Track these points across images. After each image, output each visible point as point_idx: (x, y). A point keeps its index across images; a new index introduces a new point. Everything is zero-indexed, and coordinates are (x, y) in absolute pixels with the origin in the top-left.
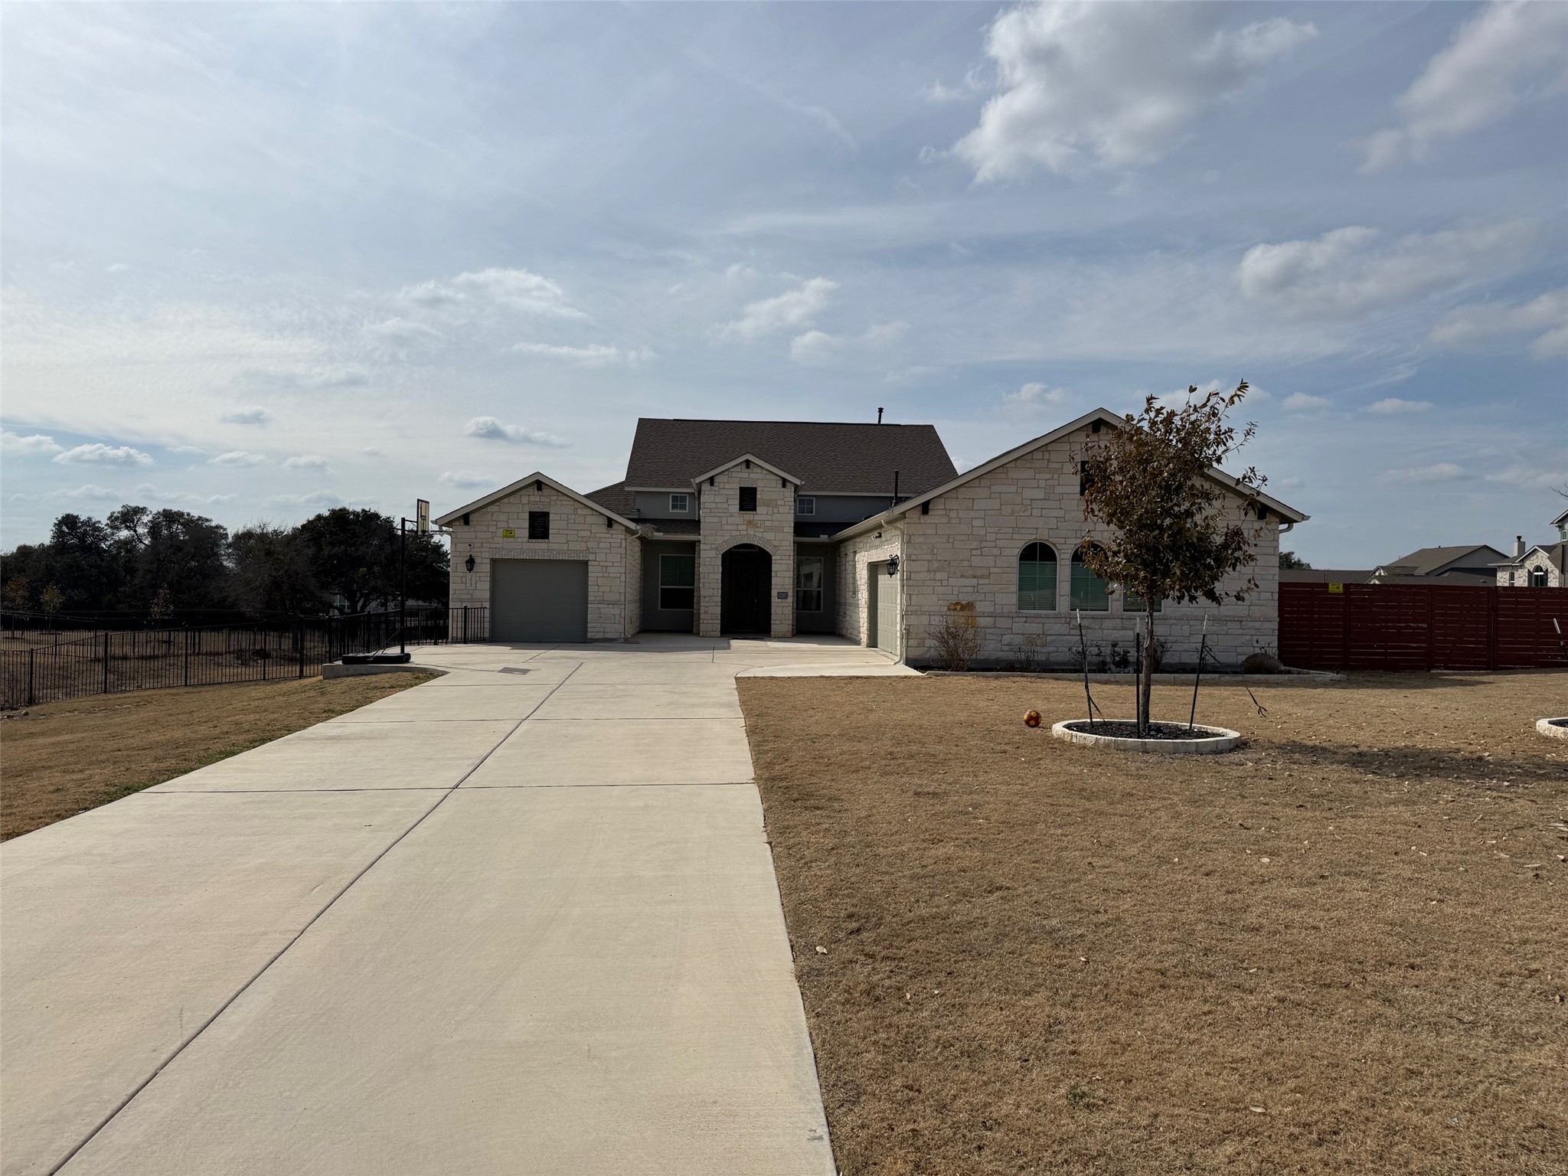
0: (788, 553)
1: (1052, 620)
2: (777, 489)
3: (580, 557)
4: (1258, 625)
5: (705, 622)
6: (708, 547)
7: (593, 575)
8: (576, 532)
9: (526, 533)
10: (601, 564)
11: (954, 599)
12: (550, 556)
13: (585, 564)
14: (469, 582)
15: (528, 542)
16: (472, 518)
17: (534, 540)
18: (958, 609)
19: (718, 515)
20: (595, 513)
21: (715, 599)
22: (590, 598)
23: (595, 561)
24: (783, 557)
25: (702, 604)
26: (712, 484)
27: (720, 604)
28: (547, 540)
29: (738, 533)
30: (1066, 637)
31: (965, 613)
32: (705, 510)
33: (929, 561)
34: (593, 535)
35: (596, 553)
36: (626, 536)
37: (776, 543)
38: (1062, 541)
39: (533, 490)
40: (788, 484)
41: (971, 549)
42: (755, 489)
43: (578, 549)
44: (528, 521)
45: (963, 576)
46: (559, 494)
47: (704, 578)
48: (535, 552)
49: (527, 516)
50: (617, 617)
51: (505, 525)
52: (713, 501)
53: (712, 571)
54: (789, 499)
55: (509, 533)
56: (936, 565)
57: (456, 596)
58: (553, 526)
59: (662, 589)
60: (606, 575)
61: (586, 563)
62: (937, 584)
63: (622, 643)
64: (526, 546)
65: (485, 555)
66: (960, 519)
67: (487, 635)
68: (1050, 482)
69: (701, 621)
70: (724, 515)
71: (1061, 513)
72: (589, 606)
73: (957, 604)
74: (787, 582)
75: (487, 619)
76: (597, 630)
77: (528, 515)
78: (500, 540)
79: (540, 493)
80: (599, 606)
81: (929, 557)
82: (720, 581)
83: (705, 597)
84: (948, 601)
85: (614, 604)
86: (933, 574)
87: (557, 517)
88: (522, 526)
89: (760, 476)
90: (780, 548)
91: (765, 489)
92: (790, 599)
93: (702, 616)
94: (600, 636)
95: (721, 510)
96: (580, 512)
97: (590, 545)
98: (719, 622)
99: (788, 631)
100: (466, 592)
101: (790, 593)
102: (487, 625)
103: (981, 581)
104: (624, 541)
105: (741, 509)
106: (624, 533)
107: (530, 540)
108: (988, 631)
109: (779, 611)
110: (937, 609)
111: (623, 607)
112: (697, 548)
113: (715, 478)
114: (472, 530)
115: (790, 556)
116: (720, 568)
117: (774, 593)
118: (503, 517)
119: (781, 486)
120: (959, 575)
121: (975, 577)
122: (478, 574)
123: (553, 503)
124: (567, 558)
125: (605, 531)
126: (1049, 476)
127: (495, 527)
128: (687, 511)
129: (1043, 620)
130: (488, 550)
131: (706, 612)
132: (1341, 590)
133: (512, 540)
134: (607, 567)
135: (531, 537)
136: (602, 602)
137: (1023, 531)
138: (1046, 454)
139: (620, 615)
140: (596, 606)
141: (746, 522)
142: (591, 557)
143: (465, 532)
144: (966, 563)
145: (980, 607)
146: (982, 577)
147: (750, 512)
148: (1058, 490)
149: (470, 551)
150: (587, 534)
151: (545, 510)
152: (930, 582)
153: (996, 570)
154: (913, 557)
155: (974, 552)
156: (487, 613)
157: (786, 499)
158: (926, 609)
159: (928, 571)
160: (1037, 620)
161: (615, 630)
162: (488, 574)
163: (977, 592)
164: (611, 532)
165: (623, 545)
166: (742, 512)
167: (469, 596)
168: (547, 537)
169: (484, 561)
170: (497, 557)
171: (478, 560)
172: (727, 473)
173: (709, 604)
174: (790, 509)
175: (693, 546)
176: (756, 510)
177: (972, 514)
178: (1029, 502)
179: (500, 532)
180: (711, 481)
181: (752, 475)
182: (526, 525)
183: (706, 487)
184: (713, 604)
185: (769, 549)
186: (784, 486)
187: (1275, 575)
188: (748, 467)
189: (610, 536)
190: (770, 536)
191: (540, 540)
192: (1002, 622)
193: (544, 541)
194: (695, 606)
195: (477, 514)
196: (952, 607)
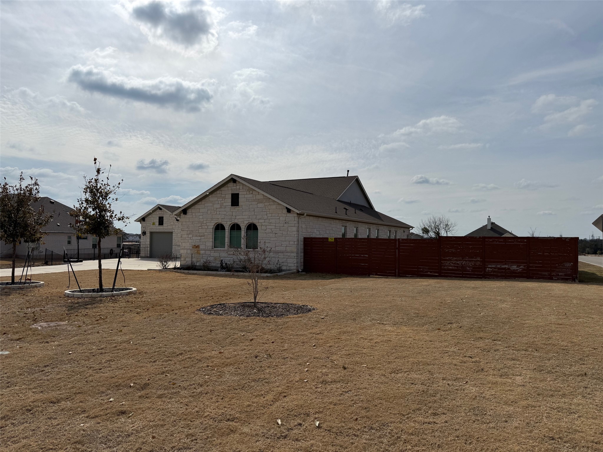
1: (222, 252)
3: (171, 231)
4: (289, 254)
7: (174, 236)
8: (170, 223)
9: (158, 223)
11: (194, 244)
12: (163, 231)
14: (145, 239)
16: (145, 219)
22: (173, 244)
30: (227, 258)
31: (197, 249)
35: (175, 229)
38: (226, 223)
39: (159, 210)
43: (170, 228)
45: (196, 236)
48: (160, 230)
49: (158, 218)
51: (152, 221)
55: (154, 224)
56: (189, 232)
57: (142, 244)
58: (164, 221)
60: (177, 236)
61: (172, 233)
62: (189, 239)
65: (148, 231)
66: (196, 216)
67: (148, 256)
68: (222, 202)
71: (225, 213)
72: (173, 246)
73: (195, 246)
75: (149, 251)
76: (174, 254)
78: (152, 226)
79: (161, 211)
84: (192, 245)
85: (179, 246)
87: (165, 218)
88: (157, 221)
96: (170, 216)
97: (173, 227)
100: (144, 242)
103: (202, 238)
107: (159, 226)
108: (204, 255)
110: (189, 247)
118: (152, 219)
121: (200, 236)
122: (147, 237)
123: (164, 214)
124: (167, 231)
125: (177, 222)
126: (221, 200)
127: (150, 222)
129: (219, 252)
130: (149, 229)
132: (333, 240)
133: (154, 226)
134: (177, 234)
136: (176, 245)
137: (214, 220)
138: (221, 191)
142: (173, 231)
143: (144, 223)
144: (197, 231)
145: (202, 247)
146: (202, 236)
148: (224, 204)
149: (145, 229)
150: (173, 223)
151: (162, 216)
152: (187, 238)
153: (206, 234)
154: (183, 230)
155: (200, 227)
156: (149, 249)
158: (186, 247)
159: (187, 234)
160: (218, 252)
162: (149, 237)
163: (200, 242)
168: (163, 225)
170: (151, 231)
171: (147, 232)
177: (199, 214)
178: (215, 209)
179: (152, 224)
182: (158, 221)
187: (295, 234)
191: (161, 226)
192: (208, 252)
195: (147, 218)
196: (193, 247)
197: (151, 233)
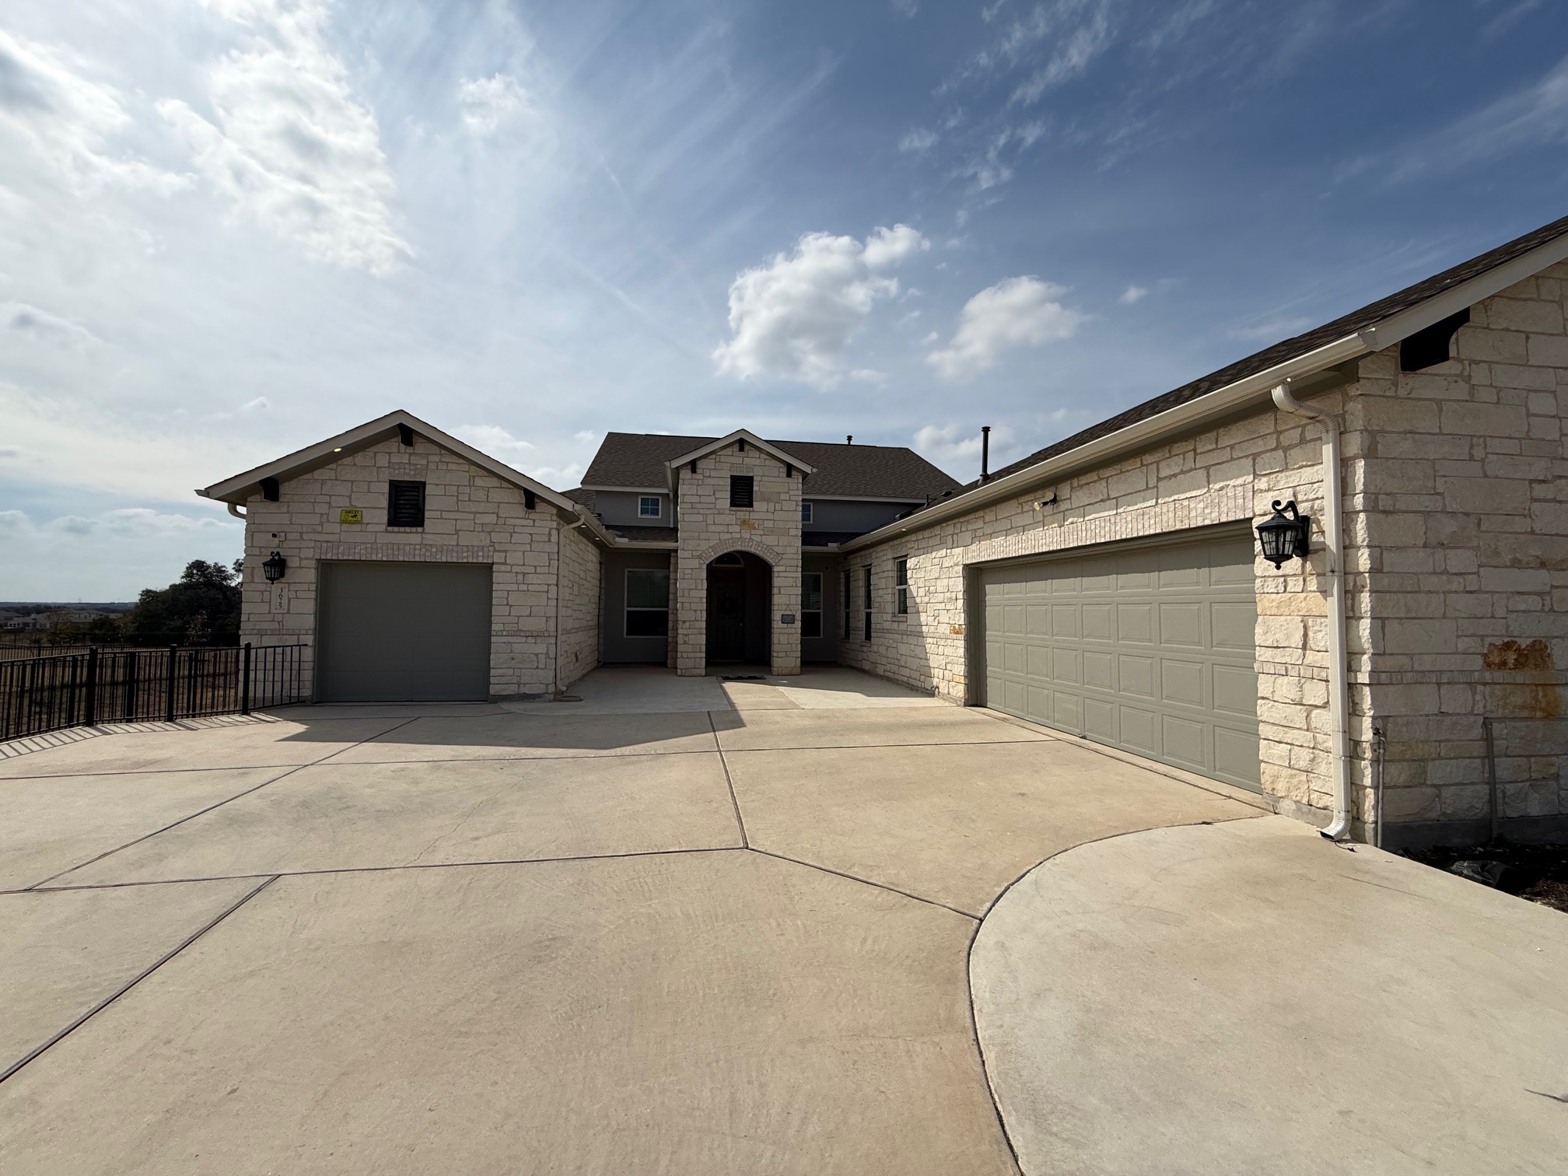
0: (794, 563)
2: (779, 480)
3: (478, 557)
5: (685, 655)
6: (687, 554)
7: (501, 587)
8: (471, 516)
9: (383, 516)
10: (516, 569)
11: (1497, 632)
12: (425, 555)
13: (486, 570)
14: (275, 600)
15: (387, 531)
16: (285, 489)
17: (396, 529)
18: (1511, 661)
19: (701, 511)
20: (505, 484)
21: (697, 625)
22: (494, 627)
23: (505, 564)
24: (788, 569)
25: (680, 631)
26: (694, 471)
27: (704, 631)
28: (420, 529)
29: (728, 536)
31: (1528, 674)
32: (684, 506)
33: (1427, 514)
34: (501, 521)
35: (505, 551)
36: (558, 524)
37: (779, 550)
39: (395, 444)
40: (794, 473)
41: (1531, 481)
42: (752, 478)
43: (475, 543)
44: (387, 496)
45: (1516, 564)
46: (443, 452)
47: (683, 596)
48: (399, 549)
49: (386, 488)
50: (542, 658)
51: (344, 503)
52: (695, 493)
53: (693, 587)
54: (796, 492)
55: (352, 516)
56: (1449, 527)
57: (250, 625)
58: (433, 504)
59: (628, 611)
60: (523, 587)
61: (488, 568)
62: (1454, 587)
63: (550, 701)
64: (384, 538)
65: (310, 553)
66: (1499, 390)
69: (679, 655)
70: (710, 512)
72: (493, 639)
73: (1508, 646)
74: (793, 601)
75: (307, 665)
76: (504, 680)
77: (387, 486)
78: (336, 528)
79: (410, 450)
80: (511, 639)
81: (1427, 503)
82: (705, 600)
83: (684, 622)
84: (1482, 637)
85: (535, 636)
86: (1440, 553)
87: (440, 491)
88: (376, 505)
89: (757, 462)
90: (784, 556)
91: (764, 479)
92: (798, 624)
93: (680, 648)
94: (512, 690)
95: (706, 506)
96: (479, 482)
97: (496, 537)
98: (704, 655)
99: (795, 666)
100: (270, 617)
101: (799, 616)
102: (308, 675)
103: (1559, 578)
104: (554, 532)
105: (732, 504)
106: (554, 518)
107: (390, 529)
109: (784, 639)
110: (1456, 663)
111: (553, 640)
112: (672, 560)
113: (698, 463)
114: (284, 509)
115: (797, 566)
116: (705, 582)
117: (777, 616)
118: (341, 489)
119: (785, 475)
120: (1508, 558)
121: (1543, 565)
122: (292, 587)
123: (432, 466)
124: (455, 560)
125: (522, 514)
127: (327, 506)
128: (660, 516)
130: (312, 544)
131: (685, 643)
133: (357, 528)
134: (524, 574)
135: (391, 523)
136: (516, 633)
139: (547, 654)
140: (505, 639)
141: (739, 522)
142: (498, 558)
143: (272, 514)
144: (1520, 524)
145: (1563, 656)
146: (1560, 564)
147: (745, 509)
149: (279, 547)
150: (493, 518)
151: (418, 479)
152: (1435, 579)
155: (1538, 491)
156: (308, 654)
157: (791, 493)
158: (1427, 663)
159: (1425, 546)
161: (538, 679)
162: (313, 587)
163: (1552, 610)
164: (533, 516)
165: (554, 538)
166: (734, 508)
167: (275, 626)
168: (420, 522)
169: (304, 563)
170: (329, 556)
171: (293, 562)
172: (713, 456)
173: (689, 632)
174: (797, 505)
175: (666, 559)
176: (751, 506)
179: (335, 515)
180: (693, 466)
181: (747, 460)
182: (384, 502)
183: (686, 474)
184: (696, 631)
185: (769, 558)
186: (789, 475)
188: (742, 449)
189: (531, 522)
190: (771, 540)
191: (408, 529)
193: (414, 529)
194: (670, 633)
195: (294, 483)
196: (1495, 658)
197: (327, 568)
